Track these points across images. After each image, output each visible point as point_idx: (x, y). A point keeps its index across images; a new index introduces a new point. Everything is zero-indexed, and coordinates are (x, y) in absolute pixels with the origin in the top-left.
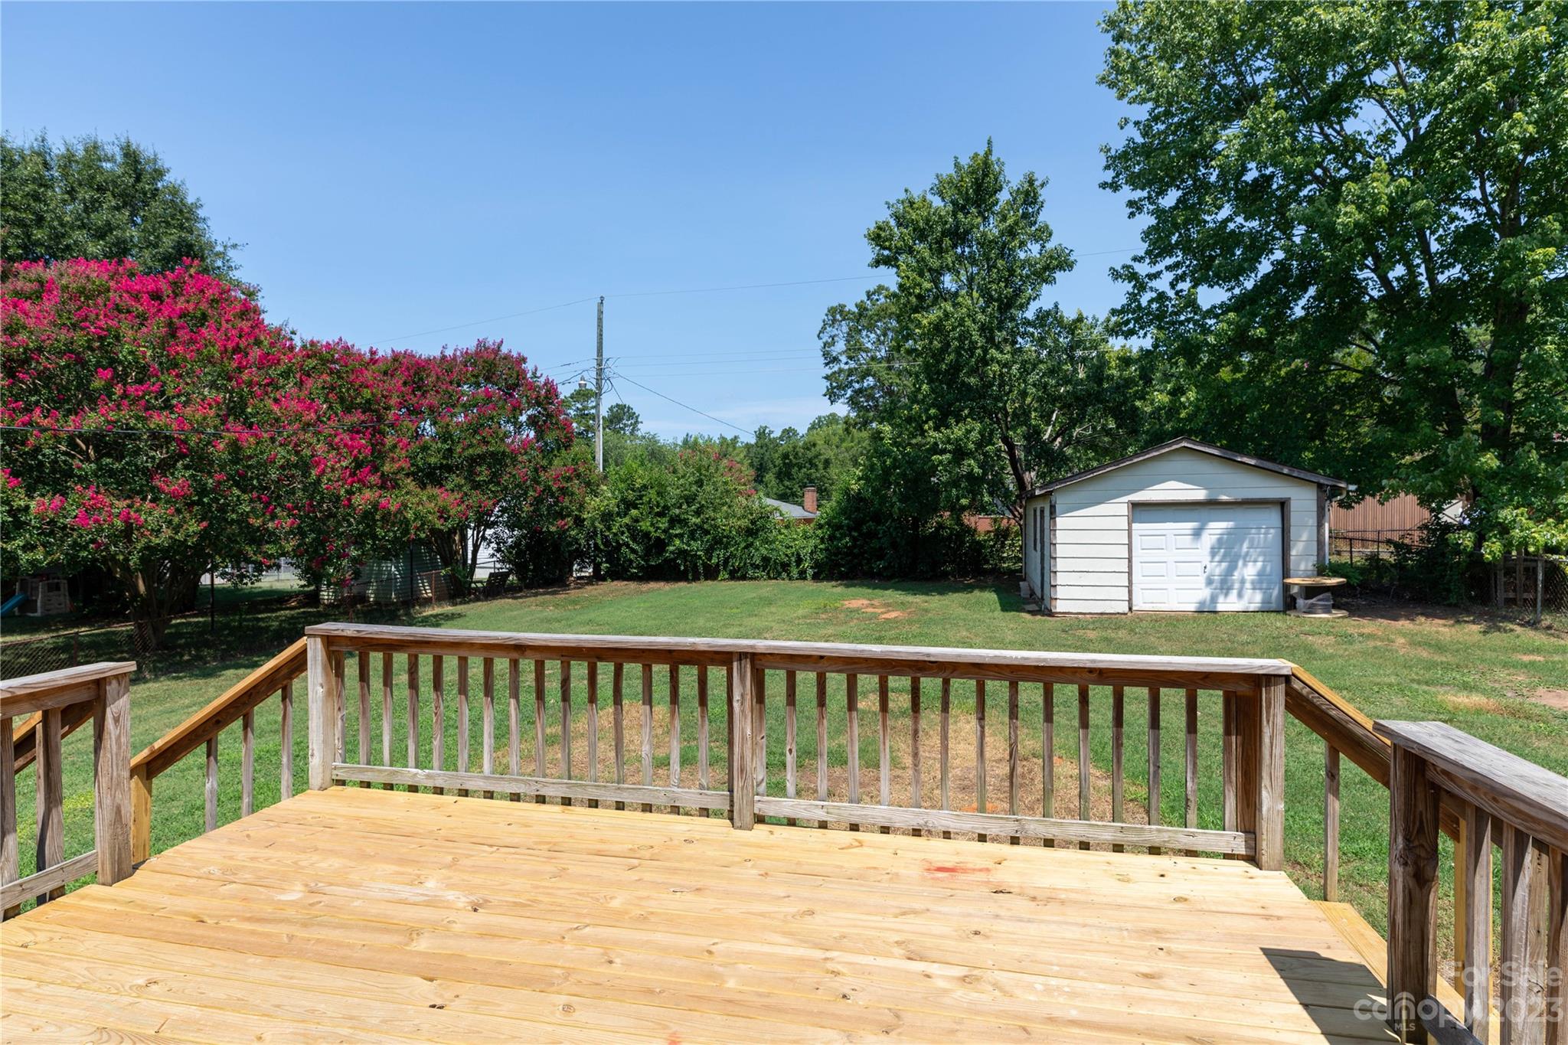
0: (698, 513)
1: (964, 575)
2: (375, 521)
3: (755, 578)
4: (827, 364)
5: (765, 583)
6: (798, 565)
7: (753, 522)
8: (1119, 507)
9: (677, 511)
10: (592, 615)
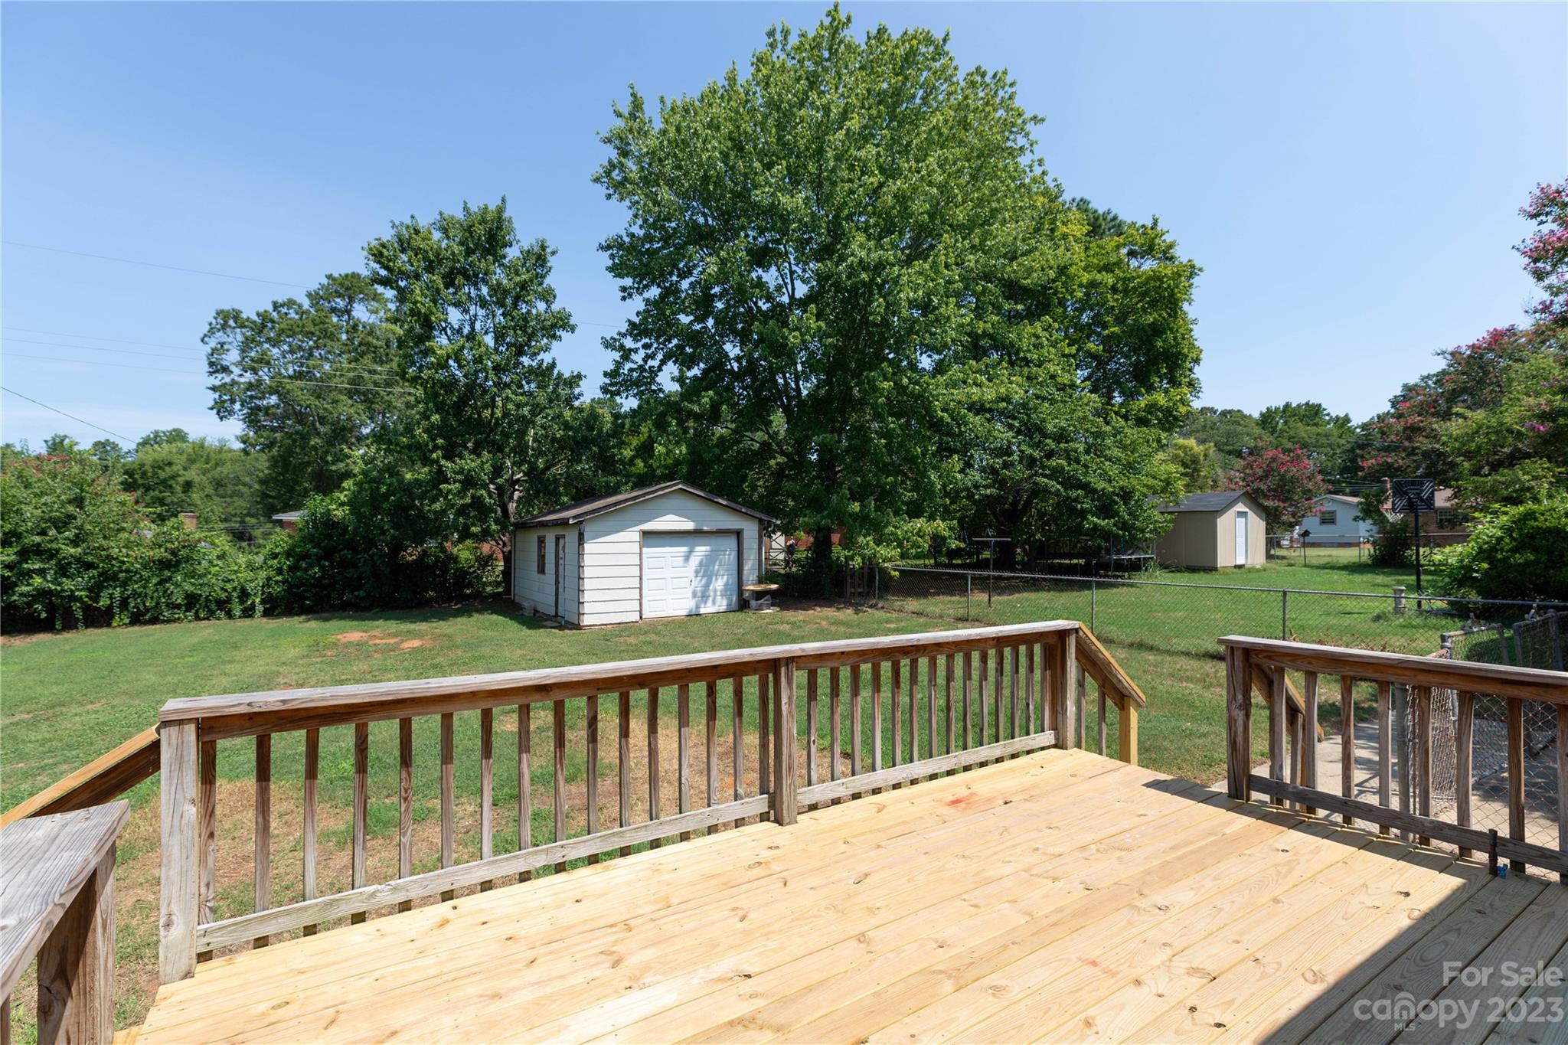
0: (75, 542)
1: (449, 600)
3: (175, 621)
6: (242, 602)
7: (174, 553)
9: (37, 539)
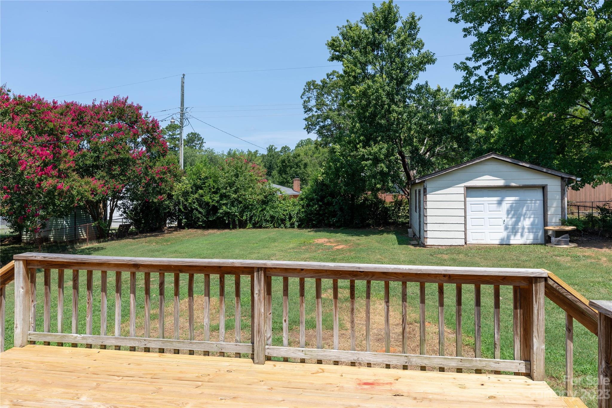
0: (236, 192)
1: (379, 225)
2: (55, 196)
3: (267, 227)
4: (305, 112)
5: (272, 230)
6: (290, 220)
7: (266, 197)
8: (460, 189)
9: (224, 191)
10: (177, 248)
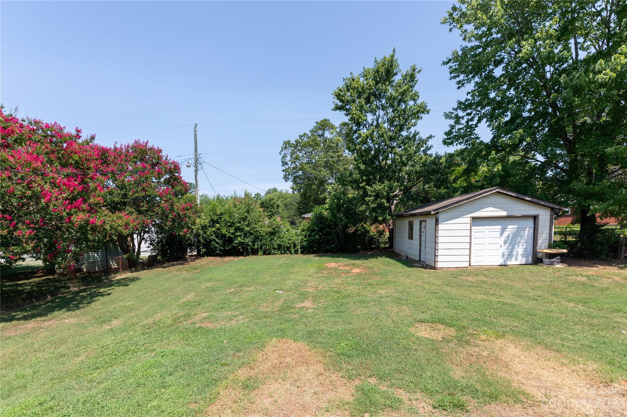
0: (248, 226)
2: (87, 230)
3: (275, 254)
4: (283, 166)
5: (280, 256)
6: (294, 248)
8: (467, 219)
9: (239, 225)
